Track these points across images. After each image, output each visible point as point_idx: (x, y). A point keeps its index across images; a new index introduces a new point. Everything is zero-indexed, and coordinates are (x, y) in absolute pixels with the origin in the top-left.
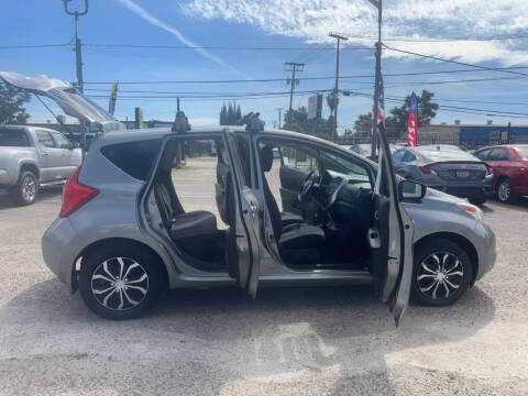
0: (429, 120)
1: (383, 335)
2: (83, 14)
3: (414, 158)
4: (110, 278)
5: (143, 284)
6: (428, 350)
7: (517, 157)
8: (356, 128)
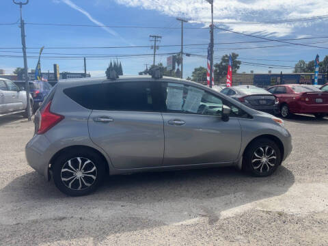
0: (236, 71)
1: (238, 194)
2: (25, 4)
3: (234, 93)
4: (73, 170)
5: (93, 173)
6: (263, 201)
7: (291, 91)
8: (193, 76)
